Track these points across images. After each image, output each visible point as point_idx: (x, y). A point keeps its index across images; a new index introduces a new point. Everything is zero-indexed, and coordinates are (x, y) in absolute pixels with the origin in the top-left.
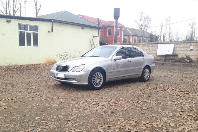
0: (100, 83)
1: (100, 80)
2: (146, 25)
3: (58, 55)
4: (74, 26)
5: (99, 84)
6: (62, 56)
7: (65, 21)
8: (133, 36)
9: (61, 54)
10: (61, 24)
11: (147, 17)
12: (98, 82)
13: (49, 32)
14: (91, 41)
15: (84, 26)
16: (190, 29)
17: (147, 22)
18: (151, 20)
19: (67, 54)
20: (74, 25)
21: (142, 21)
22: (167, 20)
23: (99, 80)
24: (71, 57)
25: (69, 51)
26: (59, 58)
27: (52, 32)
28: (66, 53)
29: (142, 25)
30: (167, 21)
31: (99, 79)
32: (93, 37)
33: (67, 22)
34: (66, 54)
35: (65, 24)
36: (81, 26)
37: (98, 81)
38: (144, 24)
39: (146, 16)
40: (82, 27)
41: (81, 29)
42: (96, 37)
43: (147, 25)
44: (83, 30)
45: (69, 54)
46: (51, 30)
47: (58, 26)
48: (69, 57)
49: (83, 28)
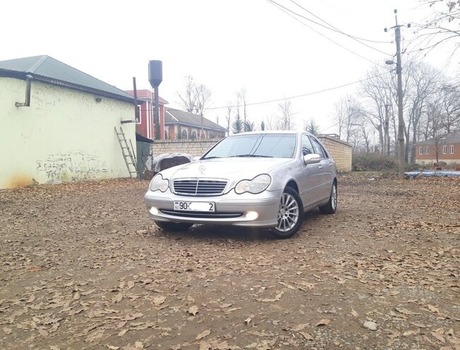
0: (292, 219)
1: (292, 211)
2: (200, 105)
3: (42, 165)
4: (77, 94)
5: (290, 221)
6: (52, 169)
7: (57, 80)
8: (180, 125)
9: (48, 163)
11: (202, 87)
12: (285, 218)
13: (18, 105)
14: (119, 131)
15: (102, 95)
16: (281, 115)
17: (201, 97)
18: (209, 95)
19: (63, 162)
21: (192, 96)
22: (239, 95)
23: (288, 213)
24: (74, 172)
25: (67, 156)
26: (45, 173)
27: (28, 105)
28: (62, 160)
29: (192, 104)
30: (240, 99)
31: (288, 211)
32: (122, 122)
33: (62, 82)
34: (61, 163)
35: (55, 87)
36: (95, 94)
37: (286, 215)
38: (196, 102)
39: (199, 86)
40: (97, 97)
41: (94, 102)
42: (130, 121)
43: (202, 104)
44: (98, 104)
45: (68, 164)
46: (23, 100)
47: (40, 91)
48: (68, 169)
49: (98, 100)
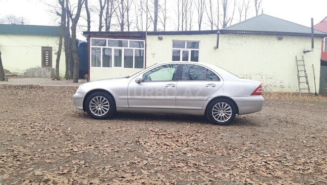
1: (105, 107)
4: (261, 37)
7: (242, 31)
10: (237, 35)
12: (99, 109)
13: (215, 48)
14: (299, 59)
15: (284, 35)
20: (262, 34)
32: (304, 52)
36: (277, 35)
41: (277, 40)
42: (309, 51)
44: (280, 42)
49: (280, 39)
